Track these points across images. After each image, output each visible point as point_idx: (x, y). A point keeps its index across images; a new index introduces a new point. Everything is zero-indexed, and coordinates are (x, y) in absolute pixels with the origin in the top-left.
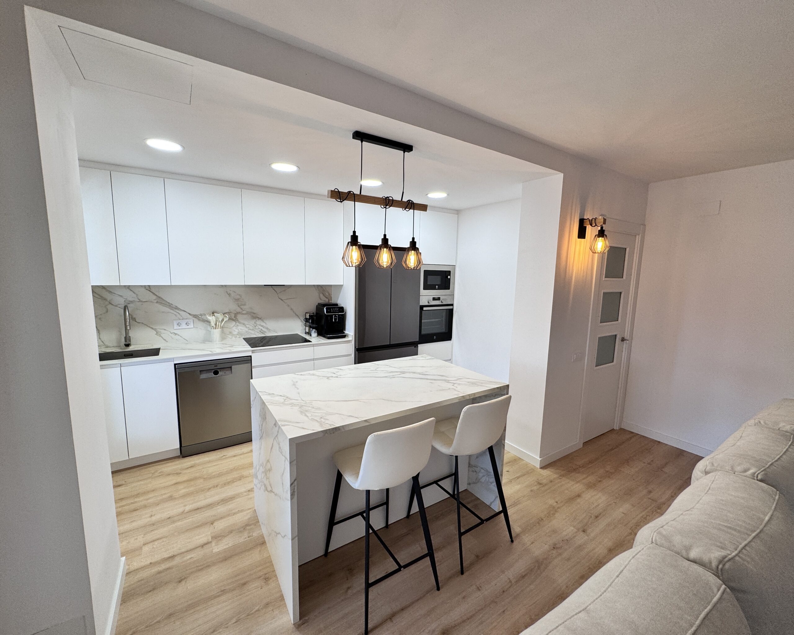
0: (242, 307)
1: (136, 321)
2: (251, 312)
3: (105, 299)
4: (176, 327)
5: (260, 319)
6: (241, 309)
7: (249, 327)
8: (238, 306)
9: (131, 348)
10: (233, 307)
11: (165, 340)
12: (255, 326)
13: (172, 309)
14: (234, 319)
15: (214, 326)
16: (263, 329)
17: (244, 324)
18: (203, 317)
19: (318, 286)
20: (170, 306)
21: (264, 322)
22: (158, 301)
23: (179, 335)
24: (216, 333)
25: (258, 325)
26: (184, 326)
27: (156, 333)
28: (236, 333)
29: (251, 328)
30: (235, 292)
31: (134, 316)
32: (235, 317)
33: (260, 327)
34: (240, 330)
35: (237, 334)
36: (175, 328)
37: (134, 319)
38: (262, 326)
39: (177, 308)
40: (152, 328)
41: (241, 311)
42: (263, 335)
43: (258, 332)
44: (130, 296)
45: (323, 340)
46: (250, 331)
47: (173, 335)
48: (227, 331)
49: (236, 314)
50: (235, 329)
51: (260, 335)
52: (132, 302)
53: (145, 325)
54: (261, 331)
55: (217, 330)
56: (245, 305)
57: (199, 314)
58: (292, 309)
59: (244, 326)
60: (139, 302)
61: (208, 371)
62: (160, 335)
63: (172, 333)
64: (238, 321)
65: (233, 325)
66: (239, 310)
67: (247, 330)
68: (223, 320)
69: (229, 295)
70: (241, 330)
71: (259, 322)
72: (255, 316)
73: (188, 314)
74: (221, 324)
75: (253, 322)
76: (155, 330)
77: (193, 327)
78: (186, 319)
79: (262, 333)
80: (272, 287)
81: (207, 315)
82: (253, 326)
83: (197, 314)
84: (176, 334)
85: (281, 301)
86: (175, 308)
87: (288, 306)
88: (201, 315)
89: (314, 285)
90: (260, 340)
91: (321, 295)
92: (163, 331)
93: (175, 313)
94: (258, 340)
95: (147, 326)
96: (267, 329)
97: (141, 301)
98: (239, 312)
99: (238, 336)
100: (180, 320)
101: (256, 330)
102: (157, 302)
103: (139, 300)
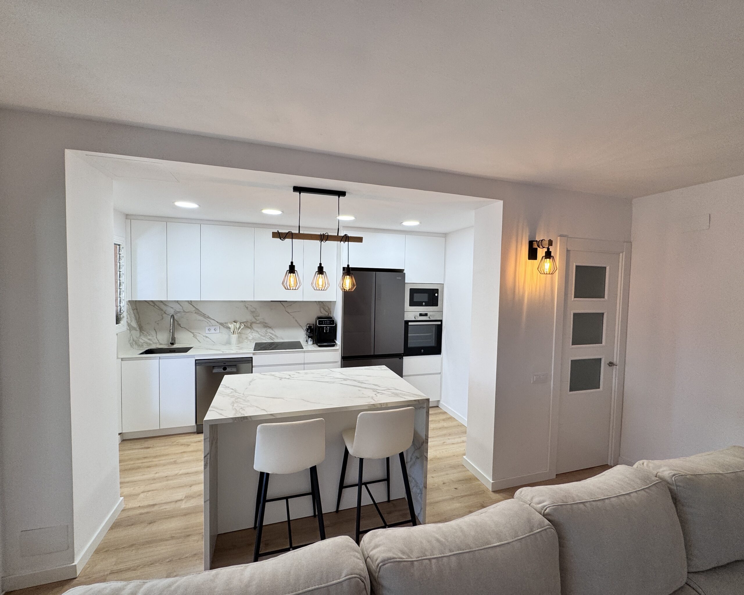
0: (256, 318)
1: (180, 326)
2: (263, 322)
3: (162, 310)
4: (207, 331)
5: (270, 327)
6: (256, 319)
7: (261, 334)
8: (254, 317)
9: (175, 346)
10: (249, 317)
11: (199, 341)
12: (266, 334)
13: (205, 318)
14: (250, 327)
15: (233, 332)
16: (273, 336)
17: (257, 331)
18: (227, 325)
19: (319, 302)
20: (204, 316)
21: (273, 330)
22: (197, 312)
23: (209, 338)
24: (234, 337)
25: (268, 333)
26: (212, 331)
27: (193, 335)
28: (250, 338)
29: (263, 335)
30: (251, 306)
31: (180, 323)
32: (250, 326)
33: (269, 334)
34: (254, 336)
35: (252, 339)
36: (206, 333)
37: (179, 325)
38: (271, 334)
39: (208, 317)
40: (191, 332)
41: (255, 321)
42: (273, 341)
43: (268, 338)
44: (178, 308)
45: (315, 348)
46: (262, 337)
47: (204, 338)
48: (244, 336)
49: (252, 323)
50: (250, 335)
51: (270, 340)
52: (179, 312)
53: (186, 329)
54: (271, 338)
55: (234, 335)
56: (259, 316)
57: (224, 322)
58: (296, 321)
59: (257, 333)
60: (183, 312)
61: (219, 367)
62: (196, 337)
63: (204, 336)
64: (253, 328)
65: (249, 332)
66: (254, 320)
67: (259, 336)
68: (240, 327)
69: (247, 308)
71: (269, 330)
72: (266, 326)
73: (216, 322)
74: (238, 331)
75: (264, 330)
76: (193, 333)
77: (219, 332)
78: (215, 326)
79: (272, 339)
80: (281, 303)
81: (229, 323)
82: (264, 333)
83: (223, 322)
84: (207, 337)
85: (288, 313)
86: (207, 317)
87: (294, 318)
88: (226, 323)
89: (316, 301)
90: (270, 345)
91: (322, 310)
92: (198, 334)
93: (208, 322)
94: (268, 345)
95: (188, 330)
96: (275, 336)
97: (185, 312)
98: (254, 322)
99: (252, 341)
100: (210, 326)
101: (267, 337)
102: (195, 313)
103: (184, 310)
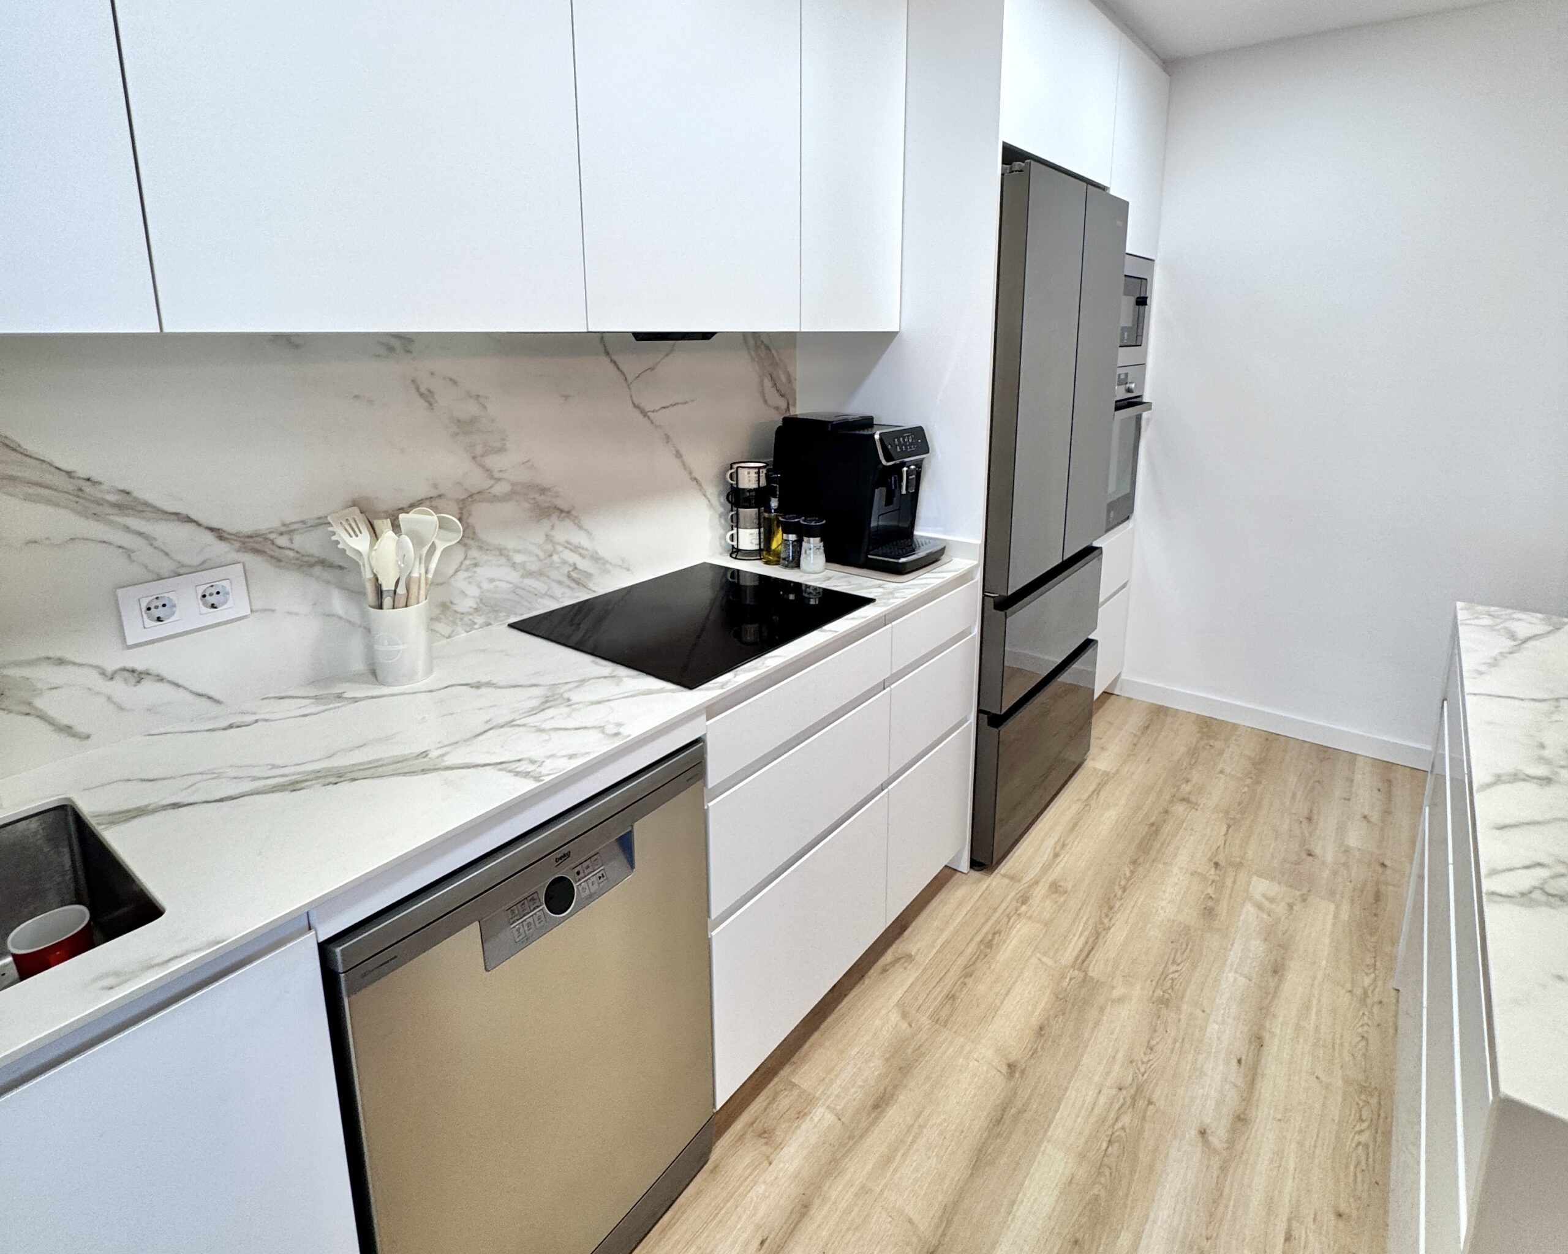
0: (488, 461)
2: (531, 486)
4: (137, 628)
5: (566, 514)
6: (489, 472)
8: (474, 458)
11: (67, 730)
12: (551, 556)
16: (583, 564)
17: (501, 552)
20: (85, 493)
21: (580, 528)
23: (160, 679)
25: (559, 548)
26: (187, 614)
29: (535, 566)
30: (454, 383)
36: (129, 641)
38: (574, 549)
39: (128, 505)
41: (487, 484)
43: (560, 583)
49: (466, 503)
56: (502, 450)
57: (276, 524)
58: (678, 454)
62: (27, 703)
63: (112, 676)
64: (474, 537)
69: (428, 398)
70: (491, 586)
71: (563, 532)
72: (545, 506)
73: (210, 537)
75: (537, 535)
77: (249, 612)
78: (202, 567)
79: (578, 582)
83: (261, 525)
85: (640, 417)
86: (116, 506)
87: (667, 439)
91: (767, 384)
93: (123, 539)
96: (596, 558)
98: (480, 493)
99: (479, 620)
100: (163, 579)
101: (555, 574)
